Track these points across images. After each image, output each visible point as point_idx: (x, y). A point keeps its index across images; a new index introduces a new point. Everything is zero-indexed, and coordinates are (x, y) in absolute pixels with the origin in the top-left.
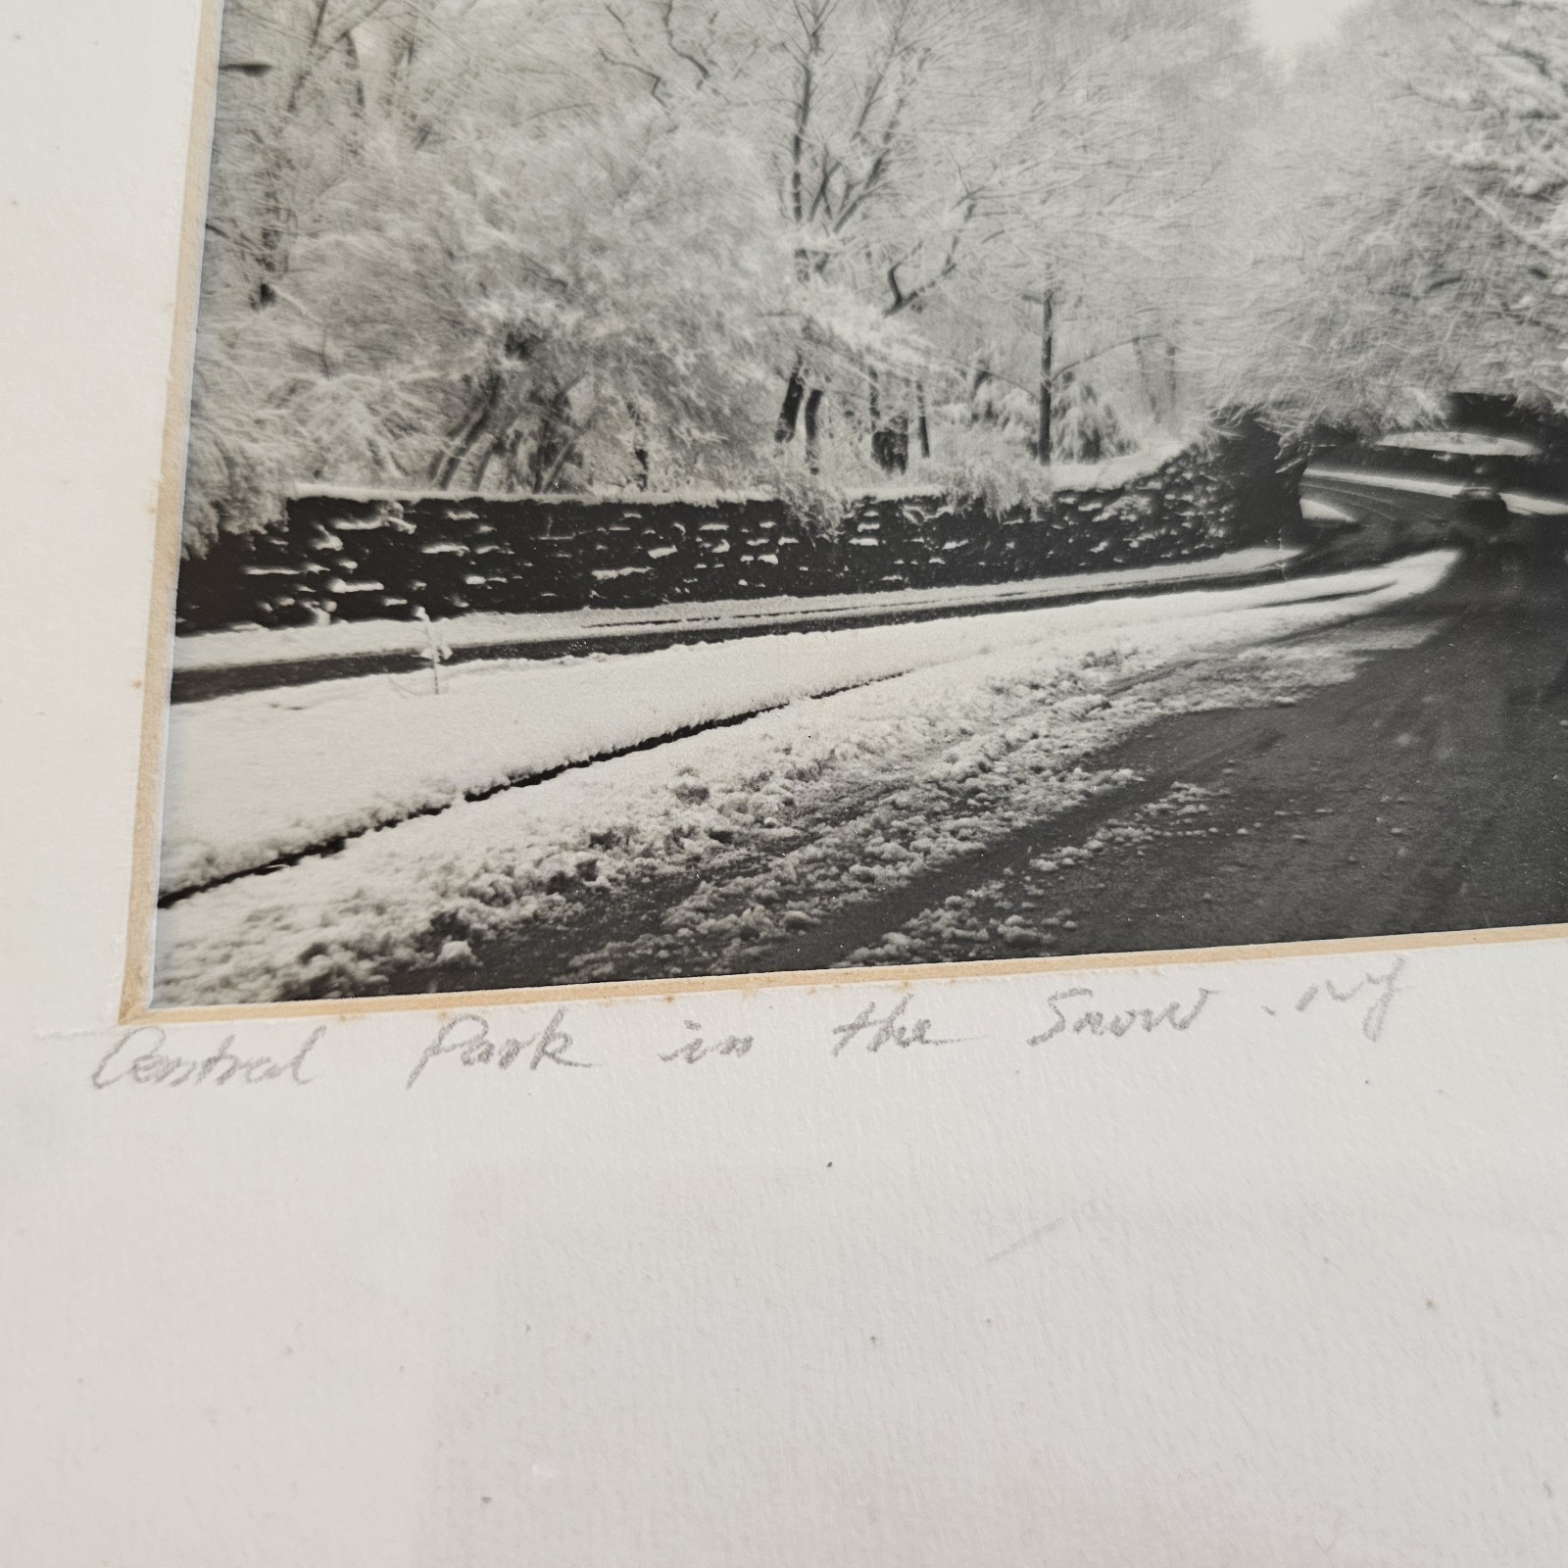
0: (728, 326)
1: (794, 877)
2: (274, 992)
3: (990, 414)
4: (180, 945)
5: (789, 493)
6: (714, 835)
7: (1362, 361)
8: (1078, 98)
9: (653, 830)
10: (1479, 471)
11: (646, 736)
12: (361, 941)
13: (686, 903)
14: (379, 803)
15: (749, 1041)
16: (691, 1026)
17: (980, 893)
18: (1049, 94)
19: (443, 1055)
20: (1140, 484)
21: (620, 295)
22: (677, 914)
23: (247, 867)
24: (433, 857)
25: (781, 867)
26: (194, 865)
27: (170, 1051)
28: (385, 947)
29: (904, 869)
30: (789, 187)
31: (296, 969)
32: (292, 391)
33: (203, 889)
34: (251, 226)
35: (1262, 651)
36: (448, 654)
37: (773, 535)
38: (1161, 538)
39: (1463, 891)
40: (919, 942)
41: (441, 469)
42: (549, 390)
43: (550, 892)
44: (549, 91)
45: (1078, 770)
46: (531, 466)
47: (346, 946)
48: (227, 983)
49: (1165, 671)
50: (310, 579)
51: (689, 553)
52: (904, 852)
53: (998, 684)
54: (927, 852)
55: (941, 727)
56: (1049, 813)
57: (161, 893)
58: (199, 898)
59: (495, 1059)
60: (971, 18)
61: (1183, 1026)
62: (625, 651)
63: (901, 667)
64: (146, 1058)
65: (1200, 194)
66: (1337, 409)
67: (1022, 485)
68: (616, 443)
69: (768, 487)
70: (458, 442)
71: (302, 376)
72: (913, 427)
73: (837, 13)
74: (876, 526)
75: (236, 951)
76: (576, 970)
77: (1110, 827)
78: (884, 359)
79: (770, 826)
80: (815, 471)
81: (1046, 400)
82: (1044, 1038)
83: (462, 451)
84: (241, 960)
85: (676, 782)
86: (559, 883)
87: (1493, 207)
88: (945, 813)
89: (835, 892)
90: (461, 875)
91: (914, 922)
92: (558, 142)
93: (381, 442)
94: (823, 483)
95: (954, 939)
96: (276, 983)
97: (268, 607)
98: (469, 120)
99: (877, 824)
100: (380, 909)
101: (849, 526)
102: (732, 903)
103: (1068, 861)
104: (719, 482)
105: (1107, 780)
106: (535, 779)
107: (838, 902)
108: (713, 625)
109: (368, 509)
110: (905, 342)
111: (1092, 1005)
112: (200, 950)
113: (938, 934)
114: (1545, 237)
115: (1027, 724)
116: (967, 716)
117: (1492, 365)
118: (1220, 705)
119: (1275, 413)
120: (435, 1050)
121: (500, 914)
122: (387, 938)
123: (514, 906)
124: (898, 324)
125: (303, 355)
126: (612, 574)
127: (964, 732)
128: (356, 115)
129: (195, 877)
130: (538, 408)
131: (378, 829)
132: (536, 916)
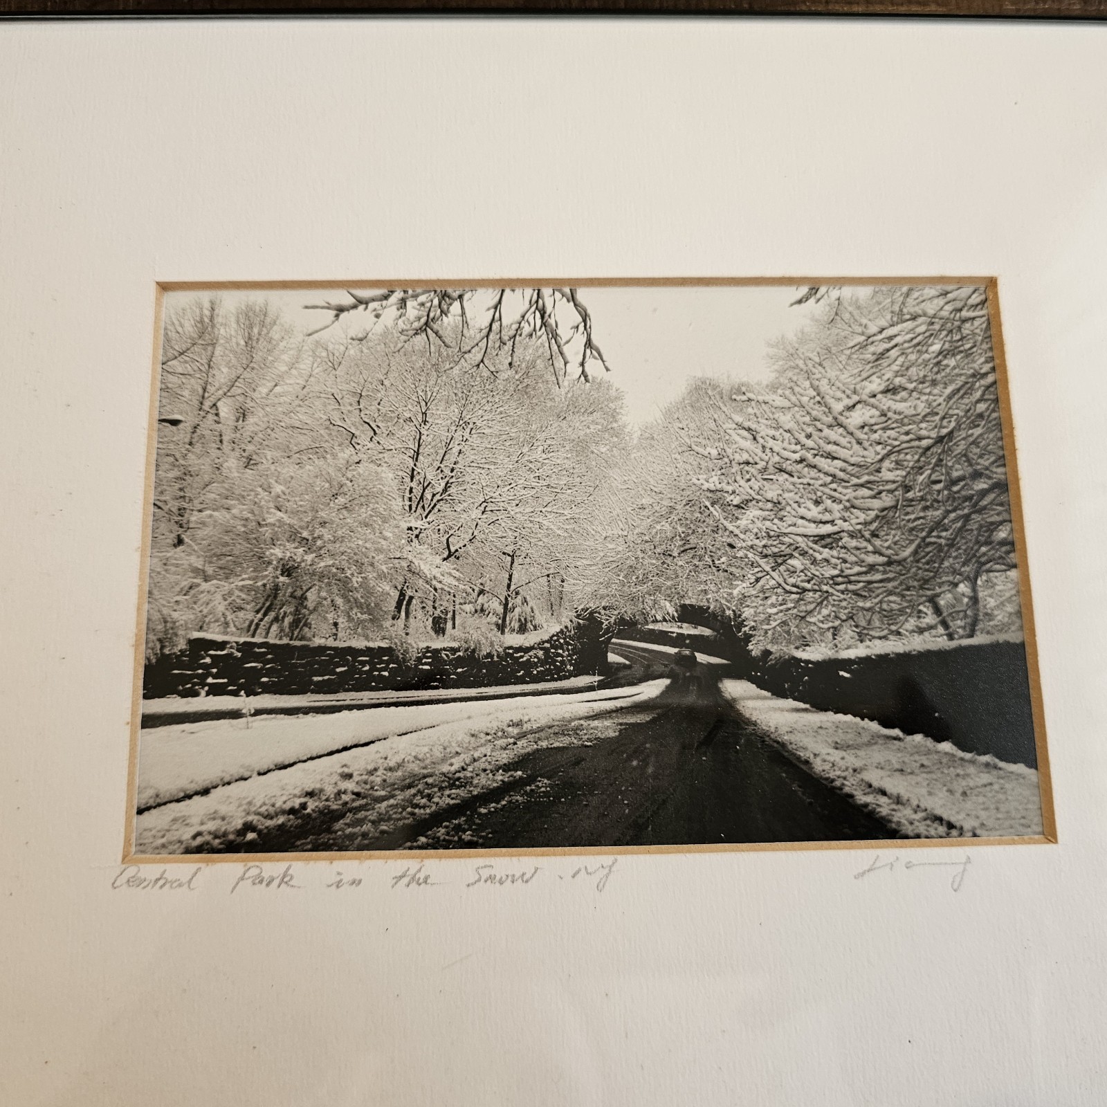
0: (376, 564)
1: (384, 812)
2: (181, 850)
3: (482, 610)
4: (145, 830)
5: (396, 644)
6: (353, 793)
7: (644, 588)
8: (538, 454)
9: (330, 790)
10: (688, 642)
11: (330, 750)
12: (216, 831)
13: (341, 821)
14: (224, 774)
15: (360, 881)
16: (339, 874)
17: (457, 822)
18: (525, 450)
19: (245, 881)
20: (540, 646)
21: (330, 547)
22: (339, 825)
23: (172, 799)
24: (244, 798)
25: (380, 808)
26: (151, 797)
27: (142, 875)
28: (225, 834)
29: (428, 811)
30: (407, 495)
31: (190, 841)
32: (191, 588)
33: (155, 807)
34: (174, 505)
35: (582, 722)
36: (253, 712)
37: (388, 663)
38: (546, 669)
39: (650, 829)
40: (430, 840)
41: (252, 628)
42: (299, 593)
43: (289, 814)
44: (305, 441)
45: (501, 771)
46: (289, 628)
47: (210, 833)
48: (163, 846)
49: (540, 730)
50: (198, 676)
51: (352, 670)
52: (428, 803)
53: (473, 732)
54: (437, 804)
55: (448, 750)
56: (487, 789)
57: (138, 808)
58: (153, 811)
59: (265, 883)
60: (496, 406)
61: (527, 882)
62: (324, 713)
63: (434, 724)
64: (133, 877)
65: (586, 502)
66: (628, 611)
67: (492, 644)
68: (326, 618)
69: (387, 641)
70: (259, 616)
71: (195, 581)
72: (450, 615)
73: (436, 401)
74: (430, 660)
75: (167, 833)
76: (298, 846)
77: (510, 796)
78: (440, 582)
79: (376, 790)
80: (407, 634)
81: (506, 605)
82: (472, 884)
83: (261, 620)
84: (169, 837)
85: (340, 771)
86: (292, 811)
87: (716, 511)
88: (446, 787)
89: (400, 819)
90: (255, 806)
91: (430, 833)
92: (308, 467)
93: (228, 613)
94: (410, 640)
95: (444, 840)
96: (183, 846)
97: (181, 688)
98: (269, 454)
99: (419, 791)
100: (223, 819)
101: (419, 660)
102: (360, 822)
103: (492, 809)
104: (367, 638)
105: (512, 776)
106: (285, 767)
107: (401, 823)
108: (360, 702)
109: (222, 645)
110: (450, 574)
111: (493, 872)
112: (153, 832)
113: (439, 838)
114: (738, 527)
115: (483, 750)
116: (459, 746)
117: (702, 591)
118: (561, 745)
119: (603, 612)
120: (242, 878)
121: (269, 823)
122: (226, 830)
123: (275, 820)
124: (447, 566)
125: (196, 571)
126: (320, 678)
127: (457, 753)
128: (219, 449)
129: (151, 802)
130: (294, 601)
131: (223, 785)
132: (283, 824)
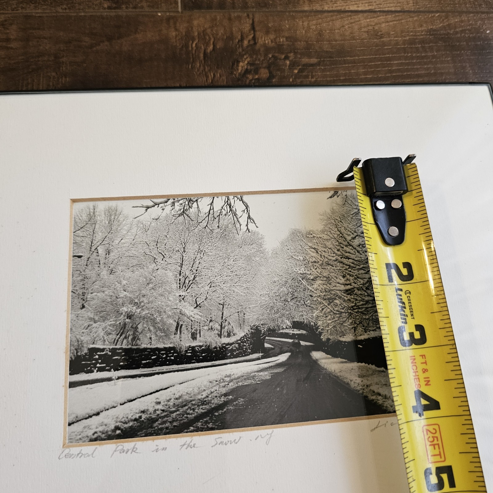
0: (167, 311)
1: (175, 417)
2: (88, 440)
3: (212, 328)
4: (72, 432)
5: (176, 345)
6: (162, 410)
7: (277, 315)
8: (231, 262)
9: (151, 410)
10: (296, 337)
11: (150, 392)
12: (103, 431)
13: (157, 423)
14: (106, 406)
15: (166, 448)
16: (157, 446)
17: (206, 419)
18: (226, 260)
19: (116, 452)
20: (236, 342)
21: (147, 305)
22: (156, 424)
23: (83, 418)
24: (115, 415)
25: (173, 416)
26: (74, 418)
27: (71, 452)
28: (107, 432)
29: (193, 416)
30: (178, 282)
31: (92, 436)
32: (88, 326)
33: (76, 422)
34: (80, 292)
35: (256, 373)
36: (117, 378)
37: (173, 353)
38: (240, 352)
39: (286, 417)
40: (195, 428)
41: (116, 342)
42: (134, 326)
43: (134, 421)
44: (135, 262)
45: (223, 396)
46: (131, 341)
47: (100, 432)
48: (80, 439)
49: (239, 378)
50: (93, 364)
51: (159, 357)
52: (193, 412)
53: (210, 381)
54: (197, 412)
55: (200, 389)
56: (218, 404)
57: (69, 423)
58: (75, 424)
59: (125, 452)
60: (213, 243)
61: (236, 443)
62: (147, 376)
63: (194, 378)
64: (67, 454)
65: (252, 281)
66: (272, 325)
67: (216, 343)
68: (146, 336)
69: (172, 344)
70: (118, 336)
71: (90, 323)
72: (198, 331)
73: (189, 243)
74: (191, 351)
75: (82, 433)
76: (138, 435)
77: (227, 407)
78: (194, 318)
79: (171, 408)
80: (181, 341)
81: (221, 326)
82: (214, 446)
83: (119, 338)
84: (83, 435)
85: (155, 401)
86: (136, 420)
87: (304, 282)
88: (200, 405)
89: (181, 420)
90: (119, 419)
91: (194, 425)
92: (136, 273)
93: (105, 336)
94: (182, 343)
95: (201, 428)
96: (89, 438)
97: (85, 369)
98: (120, 268)
99: (189, 407)
100: (106, 425)
101: (186, 351)
102: (164, 423)
103: (220, 413)
104: (164, 343)
105: (227, 398)
106: (132, 401)
107: (182, 422)
108: (162, 371)
109: (103, 350)
110: (198, 314)
111: (222, 440)
112: (76, 433)
113: (198, 427)
114: (313, 288)
115: (215, 388)
116: (205, 387)
117: (301, 315)
118: (248, 384)
119: (261, 326)
120: (115, 451)
121: (126, 426)
122: (107, 430)
123: (128, 424)
124: (196, 311)
125: (91, 319)
126: (145, 362)
127: (204, 390)
128: (99, 267)
129: (74, 420)
130: (133, 329)
131: (105, 411)
132: (132, 426)
